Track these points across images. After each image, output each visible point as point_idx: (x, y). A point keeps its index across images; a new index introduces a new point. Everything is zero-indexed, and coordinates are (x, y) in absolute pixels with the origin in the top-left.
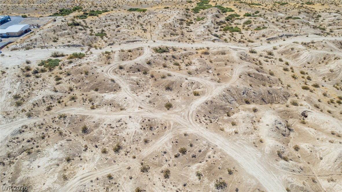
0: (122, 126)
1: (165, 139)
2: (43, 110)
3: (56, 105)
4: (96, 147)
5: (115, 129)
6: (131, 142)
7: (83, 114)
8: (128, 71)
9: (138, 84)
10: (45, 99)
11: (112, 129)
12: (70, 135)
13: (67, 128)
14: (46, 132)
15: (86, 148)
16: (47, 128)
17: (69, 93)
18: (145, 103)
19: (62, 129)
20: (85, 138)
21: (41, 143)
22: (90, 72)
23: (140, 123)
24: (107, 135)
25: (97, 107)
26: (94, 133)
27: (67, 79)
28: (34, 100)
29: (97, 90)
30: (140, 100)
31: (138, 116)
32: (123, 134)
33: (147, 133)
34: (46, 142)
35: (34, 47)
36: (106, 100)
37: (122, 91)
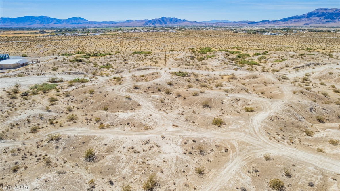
0: (153, 150)
1: (232, 167)
2: (25, 132)
3: (47, 127)
4: (111, 183)
5: (141, 155)
6: (173, 174)
7: (87, 135)
8: (146, 91)
9: (162, 102)
10: (31, 119)
11: (137, 154)
12: (63, 164)
13: (60, 154)
14: (23, 161)
15: (93, 185)
16: (25, 155)
17: (67, 114)
18: (180, 122)
19: (52, 156)
20: (90, 168)
21: (9, 179)
22: (97, 91)
23: (180, 146)
24: (128, 163)
25: (108, 126)
26: (107, 161)
27: (65, 100)
28: (14, 120)
29: (106, 109)
30: (172, 118)
31: (174, 137)
32: (158, 161)
33: (196, 160)
34: (18, 176)
35: (29, 74)
36: (121, 119)
37: (143, 108)
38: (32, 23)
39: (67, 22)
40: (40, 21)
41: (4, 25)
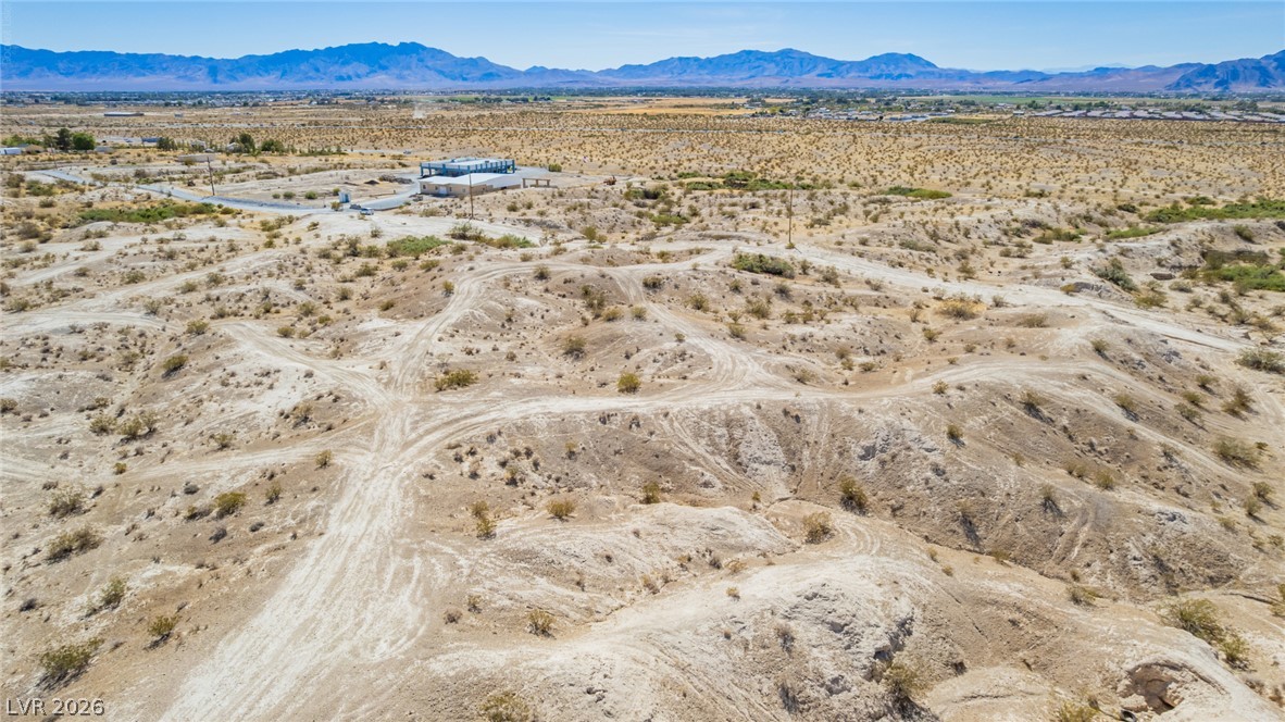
9: (509, 320)
29: (387, 308)
38: (753, 72)
39: (860, 71)
40: (777, 65)
41: (680, 81)
